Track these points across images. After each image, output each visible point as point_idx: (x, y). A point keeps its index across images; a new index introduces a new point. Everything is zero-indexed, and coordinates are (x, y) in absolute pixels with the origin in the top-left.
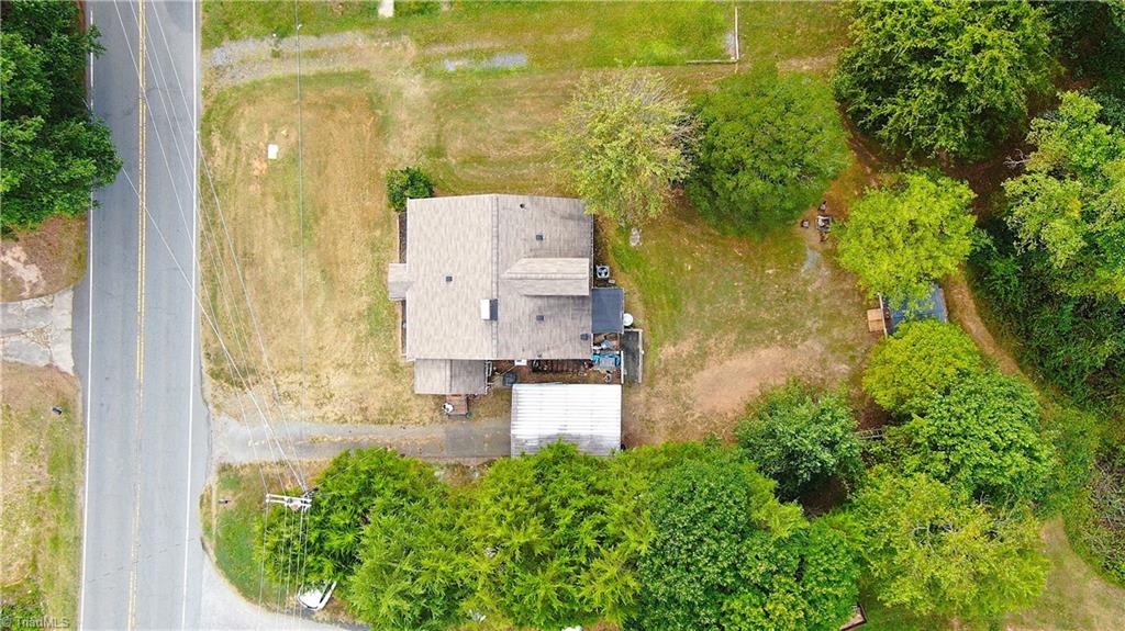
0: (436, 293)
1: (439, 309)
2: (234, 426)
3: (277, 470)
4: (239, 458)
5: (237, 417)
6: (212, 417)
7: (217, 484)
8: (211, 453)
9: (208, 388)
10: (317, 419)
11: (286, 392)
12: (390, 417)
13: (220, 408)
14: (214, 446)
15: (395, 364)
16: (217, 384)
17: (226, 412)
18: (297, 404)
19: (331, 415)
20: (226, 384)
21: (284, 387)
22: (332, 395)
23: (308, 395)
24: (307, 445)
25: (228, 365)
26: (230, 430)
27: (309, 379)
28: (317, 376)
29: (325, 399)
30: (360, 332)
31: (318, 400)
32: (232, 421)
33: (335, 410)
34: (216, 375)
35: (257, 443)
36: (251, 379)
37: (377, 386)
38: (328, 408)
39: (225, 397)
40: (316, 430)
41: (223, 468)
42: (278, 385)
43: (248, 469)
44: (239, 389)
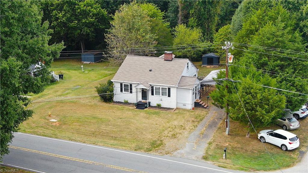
0: (154, 75)
1: (160, 74)
2: (181, 151)
5: (177, 149)
6: (172, 156)
7: (213, 161)
8: (194, 160)
9: (155, 153)
10: (191, 131)
11: (172, 135)
12: (201, 118)
13: (169, 153)
14: (190, 158)
15: (176, 113)
16: (154, 151)
17: (172, 152)
18: (180, 133)
19: (191, 128)
20: (156, 149)
21: (169, 135)
22: (182, 125)
23: (177, 130)
24: (204, 136)
25: (146, 146)
26: (184, 152)
27: (169, 129)
28: (169, 127)
29: (182, 127)
30: (156, 117)
31: (181, 129)
32: (178, 151)
33: (189, 126)
34: (149, 150)
35: (195, 147)
36: (159, 142)
37: (184, 117)
38: (187, 128)
39: (163, 150)
40: (197, 132)
41: (204, 158)
42: (167, 136)
43: (209, 152)
44: (162, 146)
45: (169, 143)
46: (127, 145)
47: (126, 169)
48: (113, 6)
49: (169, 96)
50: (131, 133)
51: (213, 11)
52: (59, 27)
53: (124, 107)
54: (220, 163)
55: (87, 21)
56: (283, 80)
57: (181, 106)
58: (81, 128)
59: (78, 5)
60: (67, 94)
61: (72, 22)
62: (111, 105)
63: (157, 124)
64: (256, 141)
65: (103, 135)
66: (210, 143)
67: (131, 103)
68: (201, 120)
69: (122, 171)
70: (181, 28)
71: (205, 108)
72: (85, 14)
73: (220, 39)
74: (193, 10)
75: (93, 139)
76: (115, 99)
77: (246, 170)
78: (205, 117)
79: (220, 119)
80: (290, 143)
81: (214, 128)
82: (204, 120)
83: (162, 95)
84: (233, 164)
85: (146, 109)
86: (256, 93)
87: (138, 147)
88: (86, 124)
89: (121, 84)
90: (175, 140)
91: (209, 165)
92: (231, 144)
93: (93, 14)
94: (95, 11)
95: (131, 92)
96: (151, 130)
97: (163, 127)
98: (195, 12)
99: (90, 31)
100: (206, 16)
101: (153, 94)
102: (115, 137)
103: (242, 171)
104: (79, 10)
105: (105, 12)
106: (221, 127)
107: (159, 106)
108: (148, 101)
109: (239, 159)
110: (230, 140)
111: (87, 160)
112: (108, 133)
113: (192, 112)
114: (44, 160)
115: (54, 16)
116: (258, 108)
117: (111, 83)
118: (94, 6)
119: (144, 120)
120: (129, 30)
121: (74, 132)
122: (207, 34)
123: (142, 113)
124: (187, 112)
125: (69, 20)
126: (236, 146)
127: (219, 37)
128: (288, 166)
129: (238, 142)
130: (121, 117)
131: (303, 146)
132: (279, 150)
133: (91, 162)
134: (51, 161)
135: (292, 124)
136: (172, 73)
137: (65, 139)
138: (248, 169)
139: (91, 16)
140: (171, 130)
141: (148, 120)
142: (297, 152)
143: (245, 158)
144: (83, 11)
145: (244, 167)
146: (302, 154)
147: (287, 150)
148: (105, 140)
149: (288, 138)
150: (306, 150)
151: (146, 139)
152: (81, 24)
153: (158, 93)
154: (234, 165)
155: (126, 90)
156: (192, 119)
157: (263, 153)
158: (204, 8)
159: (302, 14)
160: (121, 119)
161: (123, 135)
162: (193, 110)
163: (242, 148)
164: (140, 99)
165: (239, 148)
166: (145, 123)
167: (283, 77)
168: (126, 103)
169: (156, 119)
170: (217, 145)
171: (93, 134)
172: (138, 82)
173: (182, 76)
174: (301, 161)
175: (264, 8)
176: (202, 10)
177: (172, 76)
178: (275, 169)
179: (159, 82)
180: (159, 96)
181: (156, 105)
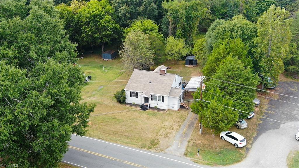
0: (153, 86)
1: (157, 86)
2: (170, 149)
3: (191, 143)
4: (183, 150)
5: (168, 147)
6: (165, 153)
7: (191, 157)
8: (178, 156)
9: (154, 151)
10: (177, 131)
11: (165, 134)
12: (183, 118)
13: (162, 150)
14: (176, 155)
15: (167, 114)
16: (153, 148)
17: (165, 149)
18: (170, 133)
19: (177, 128)
20: (155, 147)
21: (163, 134)
22: (171, 126)
23: (168, 130)
24: (185, 134)
25: (148, 145)
26: (172, 150)
27: (163, 129)
28: (163, 127)
29: (171, 128)
30: (154, 118)
31: (171, 129)
32: (169, 148)
33: (176, 127)
34: (150, 148)
35: (180, 145)
36: (156, 141)
37: (172, 118)
38: (175, 128)
39: (159, 148)
40: (181, 132)
41: (185, 155)
42: (162, 136)
43: (188, 149)
44: (158, 144)
45: (163, 141)
46: (136, 144)
47: (135, 165)
48: (124, 21)
49: (163, 101)
50: (138, 133)
51: (193, 25)
52: (87, 37)
53: (132, 108)
54: (195, 159)
55: (106, 34)
56: (237, 99)
57: (171, 108)
58: (106, 127)
59: (100, 22)
60: (95, 95)
61: (96, 34)
62: (124, 106)
63: (155, 125)
64: (218, 139)
65: (120, 134)
66: (189, 142)
67: (137, 105)
68: (184, 121)
69: (134, 166)
70: (171, 39)
71: (187, 109)
72: (105, 28)
73: (198, 48)
74: (180, 24)
75: (114, 138)
76: (127, 101)
77: (211, 165)
78: (187, 118)
79: (196, 119)
80: (240, 144)
81: (192, 128)
82: (186, 120)
83: (158, 100)
84: (203, 159)
85: (147, 110)
86: (219, 113)
87: (142, 145)
88: (109, 124)
89: (131, 92)
90: (167, 139)
91: (188, 161)
92: (203, 141)
93: (110, 29)
94: (112, 26)
95: (137, 98)
96: (151, 130)
97: (159, 127)
98: (181, 26)
99: (108, 40)
100: (188, 29)
101: (152, 100)
102: (128, 136)
103: (209, 166)
104: (100, 26)
105: (118, 26)
106: (196, 127)
107: (156, 108)
108: (148, 104)
109: (207, 155)
110: (202, 138)
111: (111, 157)
112: (123, 132)
113: (178, 113)
114: (84, 156)
115: (84, 30)
116: (221, 123)
117: (123, 91)
118: (111, 22)
119: (147, 121)
120: (136, 49)
121: (101, 131)
122: (189, 41)
123: (145, 114)
124: (175, 113)
125: (94, 33)
126: (206, 143)
127: (197, 47)
128: (238, 161)
129: (207, 140)
130: (131, 118)
131: (249, 143)
132: (233, 147)
133: (113, 158)
134: (88, 157)
135: (242, 125)
136: (165, 85)
137: (95, 138)
138: (212, 164)
139: (109, 30)
140: (164, 130)
141: (149, 121)
142: (245, 149)
143: (211, 154)
144: (103, 26)
145: (210, 162)
146: (248, 150)
147: (238, 147)
148: (121, 139)
149: (239, 140)
150: (250, 147)
151: (148, 138)
152: (102, 35)
153: (155, 99)
154: (204, 161)
155: (134, 96)
156: (178, 119)
157: (222, 150)
158: (187, 23)
159: (253, 43)
160: (131, 119)
161: (133, 134)
162: (179, 111)
163: (209, 145)
164: (143, 102)
165: (207, 145)
166: (147, 124)
167: (238, 97)
168: (134, 105)
169: (155, 119)
170: (193, 142)
171: (114, 133)
172: (142, 91)
173: (172, 88)
174: (246, 156)
175: (227, 40)
176: (186, 25)
177: (165, 87)
178: (229, 164)
179: (156, 92)
180: (156, 101)
181: (154, 107)
